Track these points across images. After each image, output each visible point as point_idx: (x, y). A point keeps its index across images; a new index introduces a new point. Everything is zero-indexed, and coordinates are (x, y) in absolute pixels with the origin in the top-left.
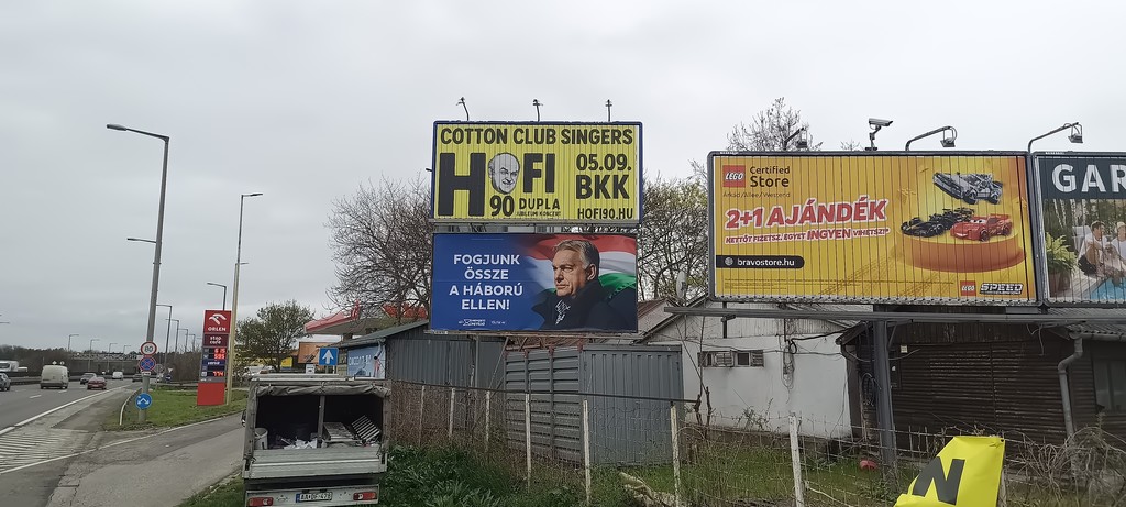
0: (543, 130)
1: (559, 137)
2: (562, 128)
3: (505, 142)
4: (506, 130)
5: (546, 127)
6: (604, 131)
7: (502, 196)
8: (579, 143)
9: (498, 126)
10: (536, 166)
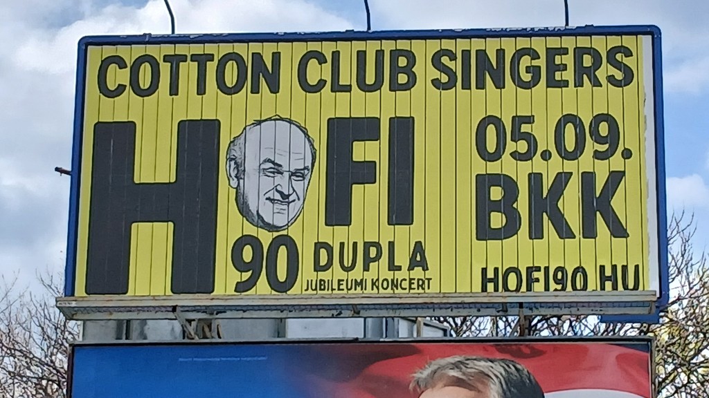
0: (380, 54)
1: (425, 71)
2: (434, 46)
3: (274, 89)
4: (276, 57)
5: (388, 46)
6: (552, 53)
7: (266, 238)
8: (481, 85)
9: (255, 47)
10: (363, 151)
